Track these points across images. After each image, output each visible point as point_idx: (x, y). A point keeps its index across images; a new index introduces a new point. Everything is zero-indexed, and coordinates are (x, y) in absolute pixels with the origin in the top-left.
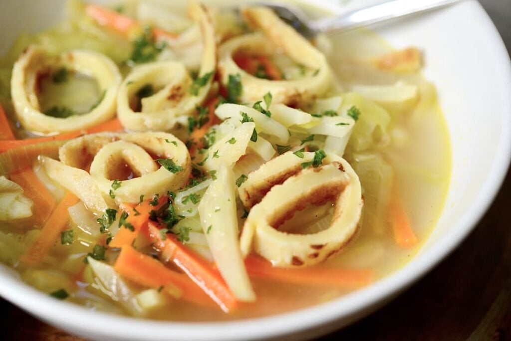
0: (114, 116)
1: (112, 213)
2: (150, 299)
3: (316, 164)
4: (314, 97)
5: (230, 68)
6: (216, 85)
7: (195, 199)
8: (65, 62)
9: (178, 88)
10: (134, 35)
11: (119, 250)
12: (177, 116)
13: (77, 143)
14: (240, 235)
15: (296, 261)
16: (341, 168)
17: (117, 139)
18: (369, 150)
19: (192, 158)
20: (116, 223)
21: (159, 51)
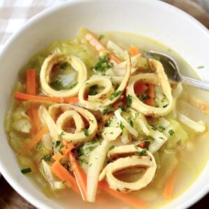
0: (77, 96)
1: (58, 143)
2: (58, 185)
3: (141, 154)
4: (161, 117)
5: (131, 91)
6: (122, 96)
7: (91, 149)
8: (68, 60)
9: (105, 95)
10: (102, 54)
11: (55, 161)
12: (100, 107)
13: (57, 105)
14: (101, 172)
15: (118, 190)
16: (151, 159)
17: (73, 109)
18: (173, 149)
19: (98, 129)
20: (59, 147)
21: (109, 67)
